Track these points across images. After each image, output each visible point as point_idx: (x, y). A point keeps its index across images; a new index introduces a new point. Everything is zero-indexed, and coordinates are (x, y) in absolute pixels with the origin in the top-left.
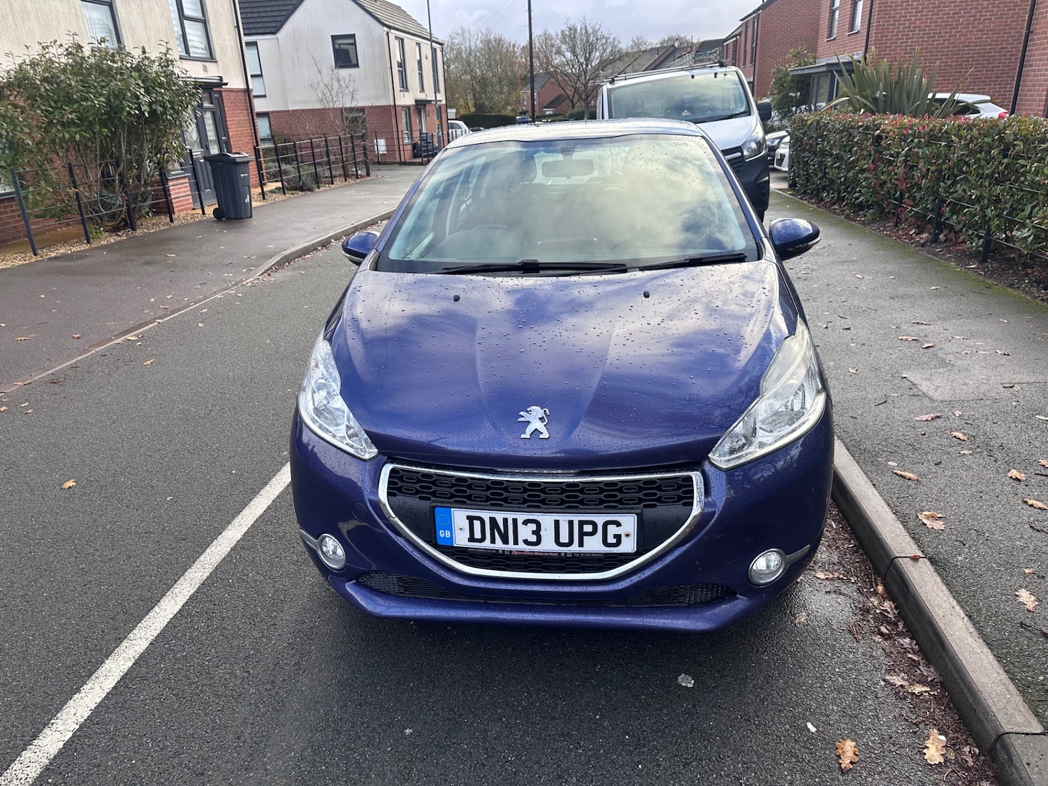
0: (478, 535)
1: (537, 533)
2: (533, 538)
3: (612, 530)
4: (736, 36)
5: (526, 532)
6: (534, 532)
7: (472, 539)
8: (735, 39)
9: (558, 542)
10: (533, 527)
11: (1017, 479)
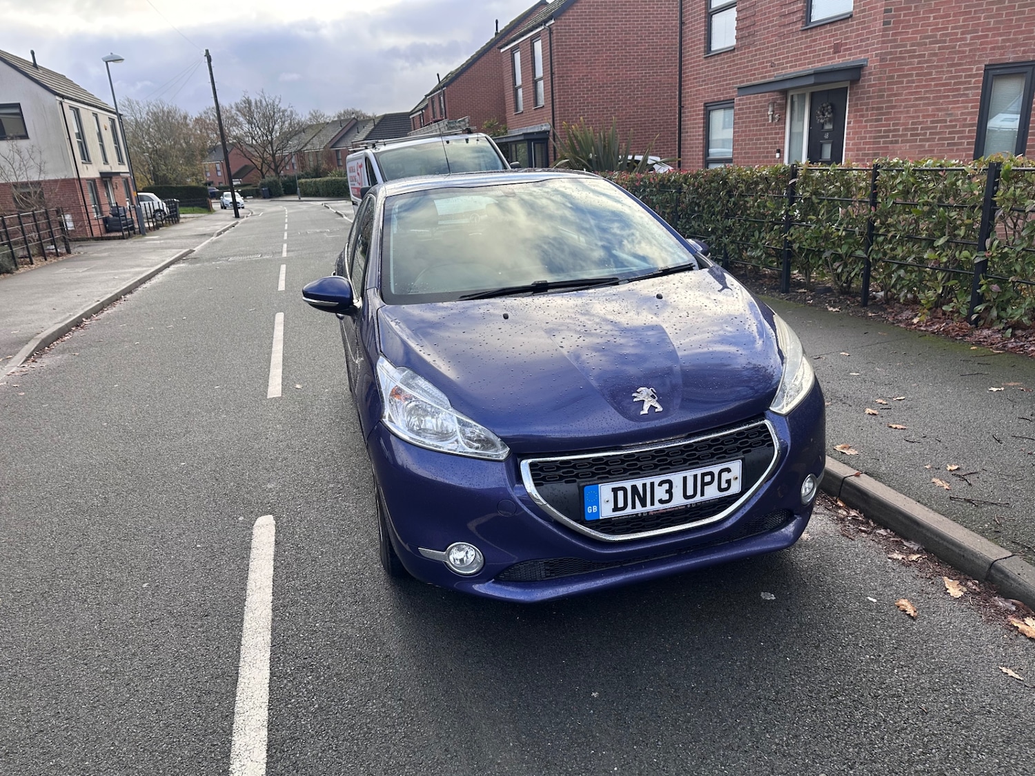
0: (621, 504)
1: (669, 491)
2: (666, 497)
3: (725, 476)
4: (422, 110)
5: (661, 493)
6: (667, 491)
7: (616, 509)
8: (421, 112)
9: (686, 497)
10: (666, 486)
11: (874, 414)
